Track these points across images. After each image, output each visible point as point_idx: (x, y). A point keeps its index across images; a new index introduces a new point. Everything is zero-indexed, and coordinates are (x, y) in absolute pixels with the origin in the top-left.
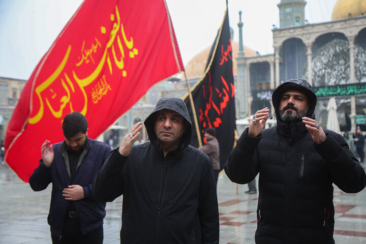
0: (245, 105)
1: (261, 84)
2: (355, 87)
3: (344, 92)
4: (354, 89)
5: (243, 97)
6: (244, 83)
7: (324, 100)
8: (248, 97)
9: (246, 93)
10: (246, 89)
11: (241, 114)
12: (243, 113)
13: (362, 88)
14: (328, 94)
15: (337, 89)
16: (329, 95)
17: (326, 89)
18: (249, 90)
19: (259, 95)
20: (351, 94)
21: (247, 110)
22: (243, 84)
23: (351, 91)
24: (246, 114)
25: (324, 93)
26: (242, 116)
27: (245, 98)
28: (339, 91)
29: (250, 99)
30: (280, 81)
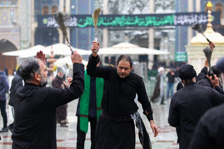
0: (28, 32)
1: (46, 8)
2: (154, 18)
3: (142, 23)
4: (152, 20)
5: (26, 23)
6: (28, 5)
7: (115, 30)
8: (31, 23)
9: (30, 17)
10: (30, 13)
11: (22, 43)
12: (25, 42)
13: (162, 19)
14: (125, 24)
15: (135, 19)
16: (126, 26)
17: (123, 18)
18: (33, 14)
19: (45, 21)
20: (151, 26)
21: (30, 39)
22: (26, 6)
23: (149, 22)
24: (28, 44)
25: (120, 23)
26: (24, 46)
27: (28, 24)
28: (137, 21)
29: (35, 25)
30: (71, 6)
